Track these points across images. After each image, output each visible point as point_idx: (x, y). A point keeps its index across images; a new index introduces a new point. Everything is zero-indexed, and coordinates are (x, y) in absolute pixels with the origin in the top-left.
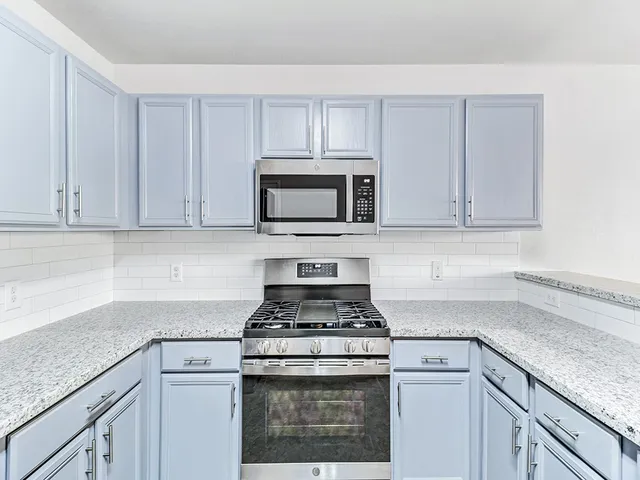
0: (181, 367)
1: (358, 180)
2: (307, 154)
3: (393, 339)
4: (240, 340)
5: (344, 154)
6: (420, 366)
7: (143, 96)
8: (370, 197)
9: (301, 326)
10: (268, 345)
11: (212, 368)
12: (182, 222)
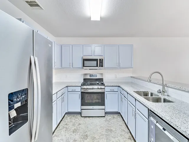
0: (71, 91)
1: (100, 60)
2: (91, 55)
3: (105, 86)
4: (80, 86)
5: (98, 55)
6: (110, 91)
7: (63, 45)
8: (102, 63)
9: (90, 84)
10: (85, 87)
11: (76, 91)
12: (69, 67)
